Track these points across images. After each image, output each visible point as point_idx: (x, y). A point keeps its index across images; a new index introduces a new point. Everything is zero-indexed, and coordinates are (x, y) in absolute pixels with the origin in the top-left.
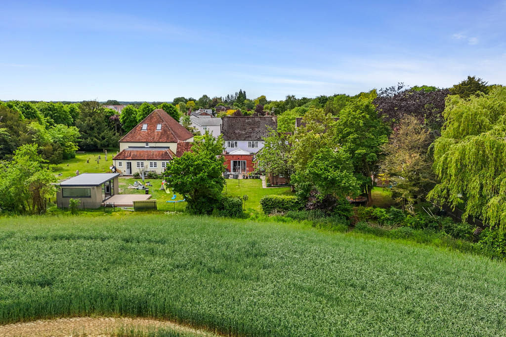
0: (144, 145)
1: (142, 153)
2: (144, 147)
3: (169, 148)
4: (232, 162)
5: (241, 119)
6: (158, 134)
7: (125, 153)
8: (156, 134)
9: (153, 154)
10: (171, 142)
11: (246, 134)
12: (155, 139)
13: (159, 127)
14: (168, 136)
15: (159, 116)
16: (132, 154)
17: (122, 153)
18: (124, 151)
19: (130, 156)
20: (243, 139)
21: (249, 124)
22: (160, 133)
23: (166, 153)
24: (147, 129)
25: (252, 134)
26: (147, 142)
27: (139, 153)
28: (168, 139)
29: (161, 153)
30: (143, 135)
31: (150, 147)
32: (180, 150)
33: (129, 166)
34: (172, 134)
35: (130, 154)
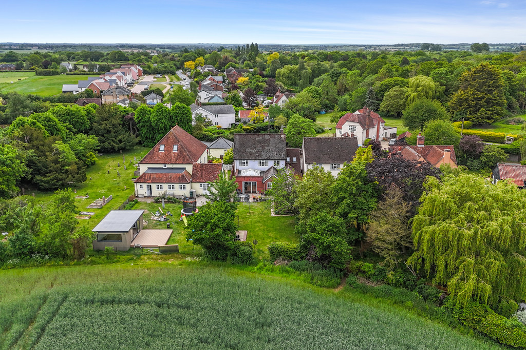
0: (162, 166)
1: (161, 176)
2: (162, 168)
3: (185, 168)
4: (243, 184)
5: (252, 137)
6: (174, 156)
7: (145, 176)
8: (173, 155)
9: (171, 178)
10: (187, 164)
11: (256, 153)
12: (172, 160)
13: (175, 148)
14: (184, 157)
15: (175, 136)
16: (152, 177)
17: (142, 176)
18: (144, 174)
19: (150, 179)
20: (254, 158)
21: (260, 142)
22: (176, 155)
23: (183, 176)
24: (164, 150)
25: (262, 153)
26: (165, 164)
27: (158, 177)
28: (184, 160)
29: (178, 176)
30: (161, 156)
31: (168, 168)
32: (195, 172)
33: (150, 188)
34: (188, 155)
35: (150, 177)
